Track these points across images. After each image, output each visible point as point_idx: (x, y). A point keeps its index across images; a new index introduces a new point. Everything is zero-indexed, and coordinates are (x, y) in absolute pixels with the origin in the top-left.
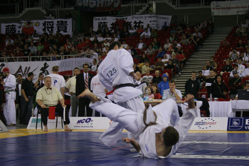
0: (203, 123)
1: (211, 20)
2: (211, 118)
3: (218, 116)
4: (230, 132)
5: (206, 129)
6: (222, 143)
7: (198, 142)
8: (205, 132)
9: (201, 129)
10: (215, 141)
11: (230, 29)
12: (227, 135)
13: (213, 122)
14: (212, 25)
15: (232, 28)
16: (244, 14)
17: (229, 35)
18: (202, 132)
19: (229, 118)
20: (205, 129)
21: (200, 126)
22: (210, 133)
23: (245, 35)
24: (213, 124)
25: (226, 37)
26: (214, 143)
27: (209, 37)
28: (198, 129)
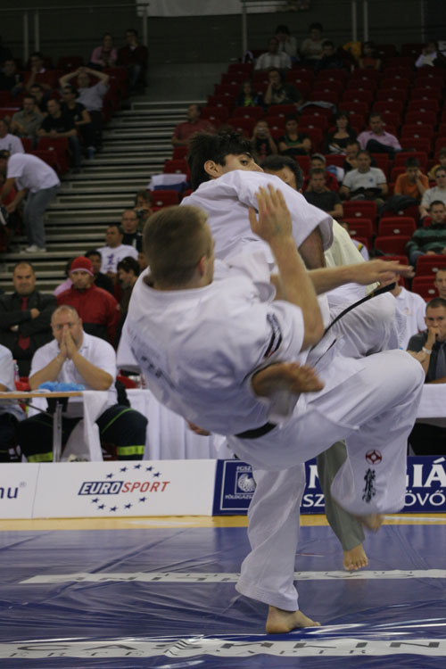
0: (114, 487)
1: (137, 33)
2: (144, 463)
3: (175, 456)
4: (225, 522)
5: (128, 512)
6: (193, 578)
7: (96, 578)
8: (122, 525)
9: (106, 512)
10: (166, 569)
11: (213, 73)
12: (211, 536)
13: (152, 480)
14: (141, 55)
15: (224, 68)
16: (273, 9)
17: (210, 98)
18: (108, 525)
19: (220, 463)
20: (121, 512)
21: (103, 499)
22: (144, 531)
23: (279, 100)
24: (155, 488)
25: (200, 107)
26: (165, 578)
27: (128, 108)
28: (93, 510)
